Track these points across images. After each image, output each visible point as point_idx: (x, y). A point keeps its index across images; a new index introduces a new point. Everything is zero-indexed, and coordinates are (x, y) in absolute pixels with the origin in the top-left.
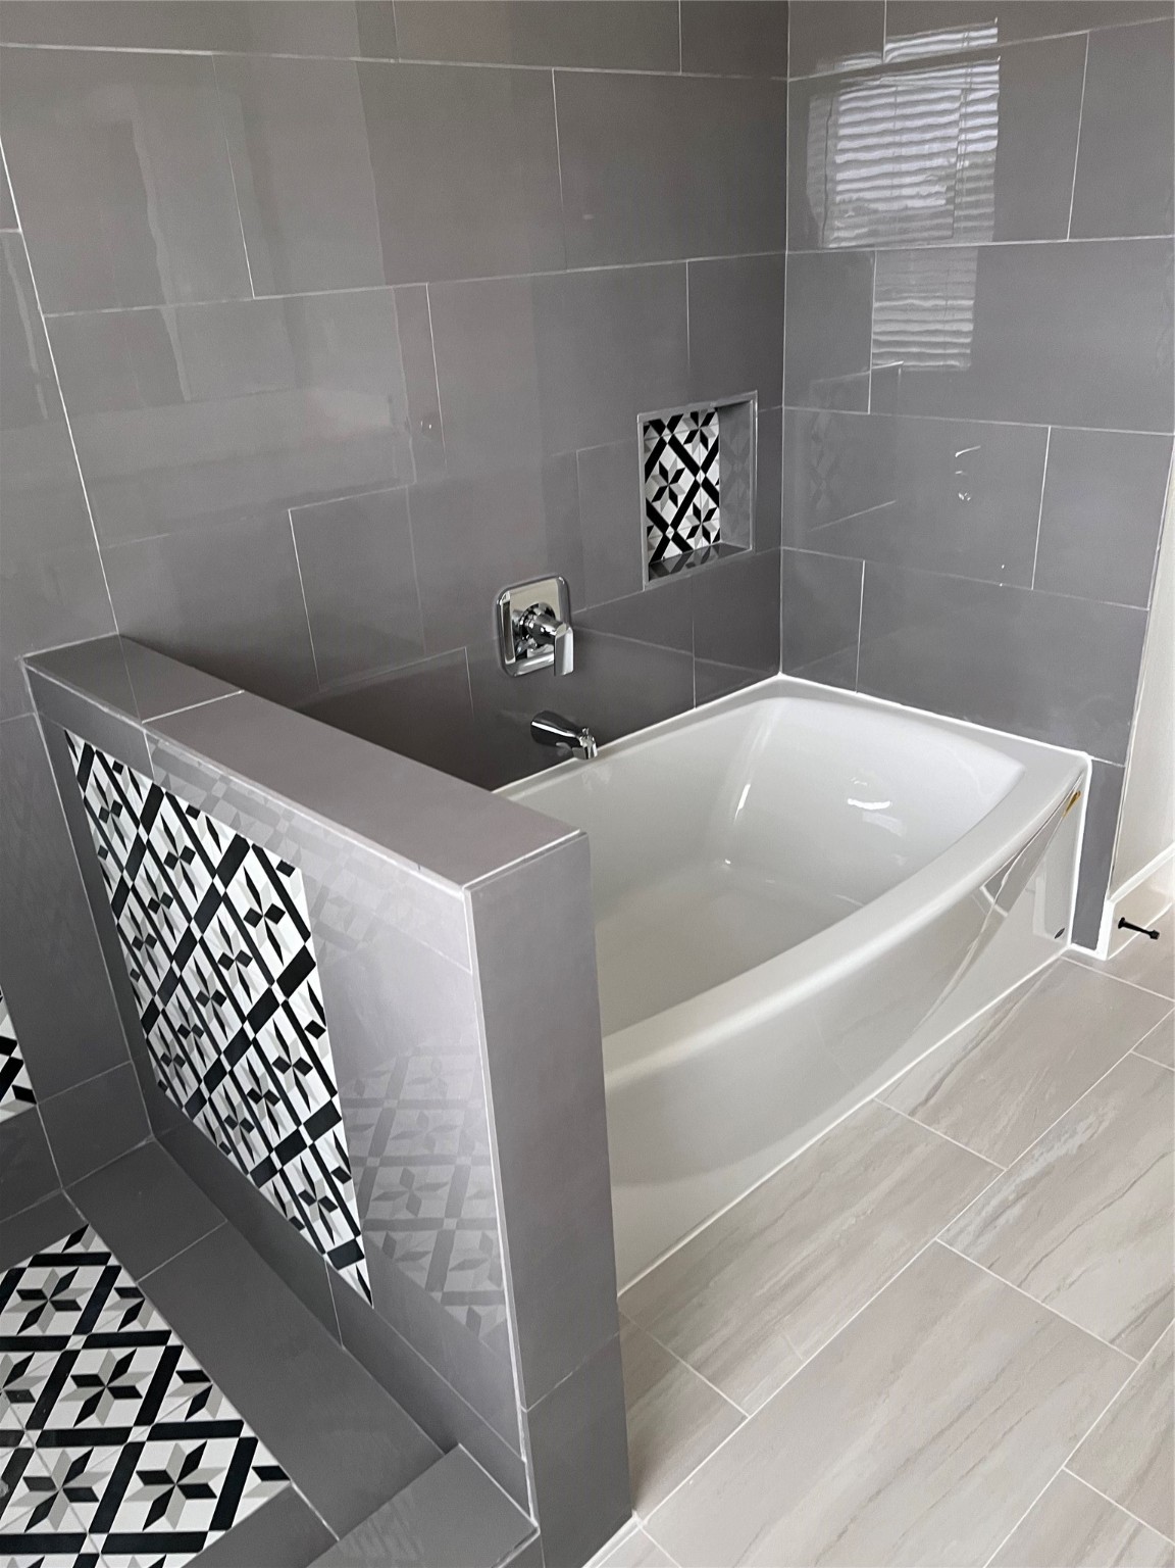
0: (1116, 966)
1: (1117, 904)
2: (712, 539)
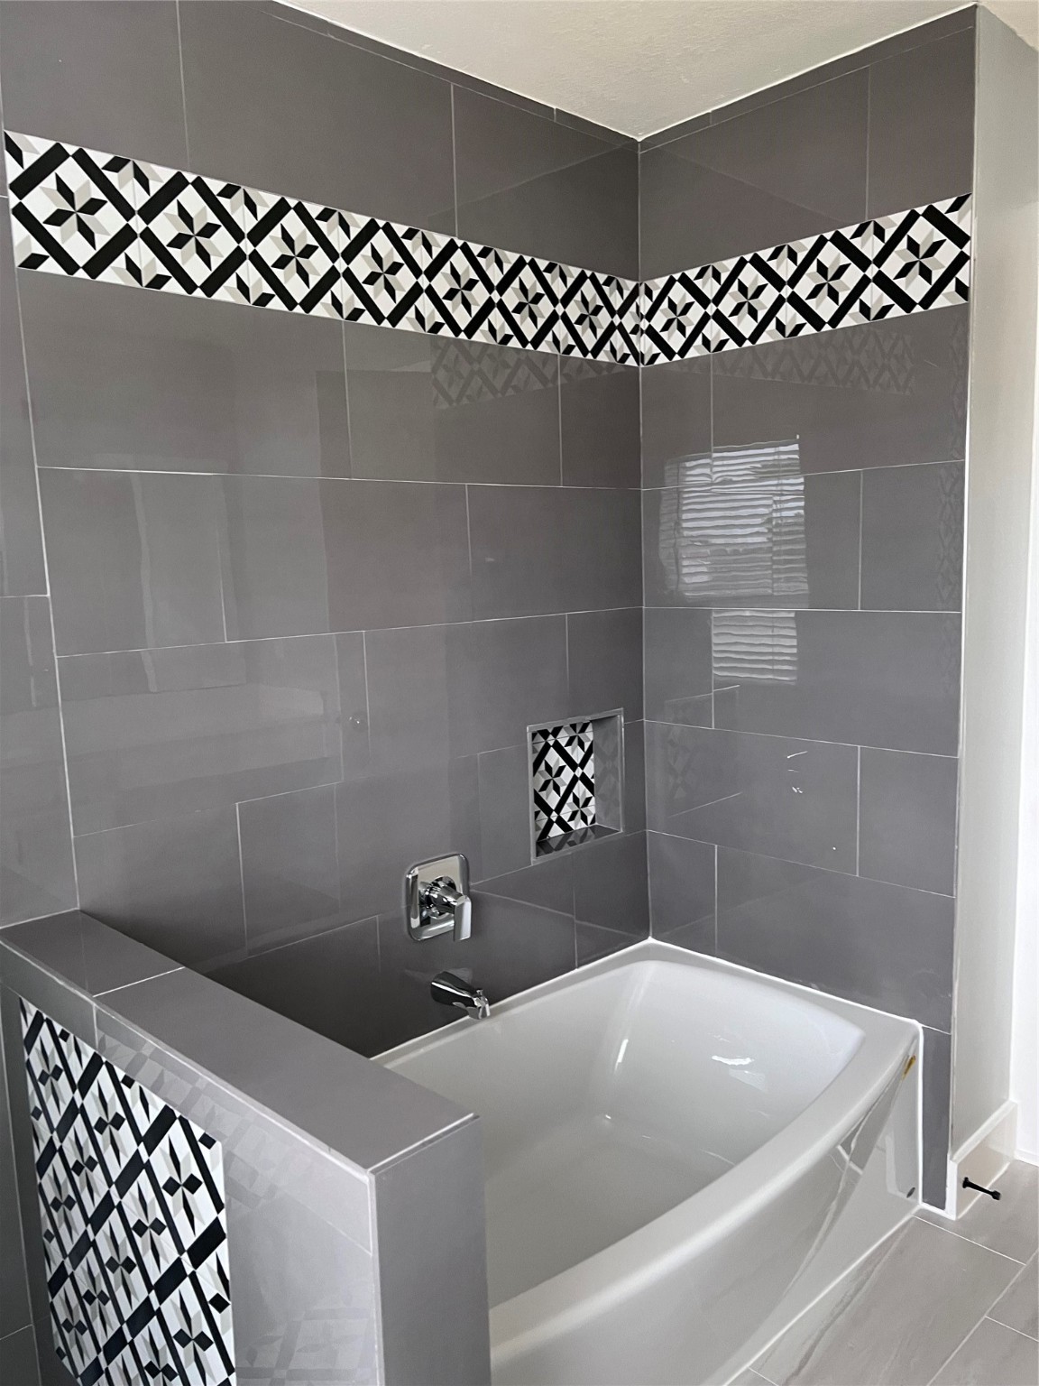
0: (966, 1226)
1: (959, 1165)
2: (589, 822)
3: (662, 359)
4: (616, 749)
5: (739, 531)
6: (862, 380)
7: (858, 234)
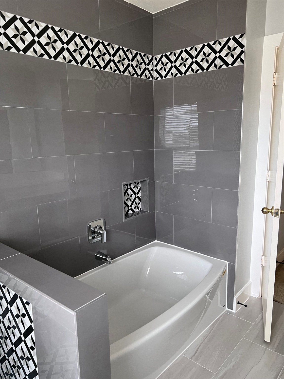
0: (238, 314)
1: (237, 298)
2: (140, 209)
3: (160, 78)
4: (147, 189)
5: (181, 129)
6: (214, 86)
7: (214, 44)
